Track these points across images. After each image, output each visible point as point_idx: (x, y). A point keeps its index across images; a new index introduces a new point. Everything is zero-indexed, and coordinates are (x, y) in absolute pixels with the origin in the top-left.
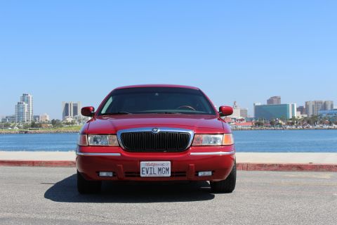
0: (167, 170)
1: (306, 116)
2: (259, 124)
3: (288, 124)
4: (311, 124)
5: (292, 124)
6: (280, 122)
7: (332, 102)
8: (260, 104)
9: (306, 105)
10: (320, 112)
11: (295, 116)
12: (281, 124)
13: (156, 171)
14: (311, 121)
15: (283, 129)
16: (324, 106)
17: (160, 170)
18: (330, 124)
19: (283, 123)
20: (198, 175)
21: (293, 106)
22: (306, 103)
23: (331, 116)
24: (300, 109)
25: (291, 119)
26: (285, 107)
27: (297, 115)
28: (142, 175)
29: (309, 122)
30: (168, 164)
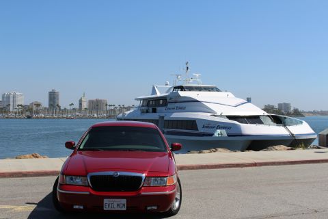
0: (124, 205)
13: (116, 206)
17: (118, 205)
28: (105, 209)
30: (124, 201)
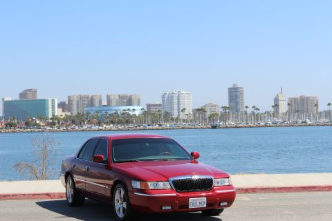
0: (204, 203)
1: (69, 114)
2: (10, 125)
3: (48, 124)
4: (76, 125)
5: (53, 124)
6: (38, 122)
7: (100, 96)
8: (10, 99)
9: (69, 100)
10: (85, 109)
11: (56, 114)
12: (39, 125)
14: (77, 120)
15: (43, 131)
16: (91, 102)
17: (200, 203)
18: (99, 124)
19: (42, 124)
20: (219, 205)
21: (53, 101)
22: (69, 97)
23: (99, 114)
24: (62, 105)
25: (51, 119)
26: (43, 103)
27: (59, 112)
28: (189, 207)
29: (73, 122)
30: (205, 199)
